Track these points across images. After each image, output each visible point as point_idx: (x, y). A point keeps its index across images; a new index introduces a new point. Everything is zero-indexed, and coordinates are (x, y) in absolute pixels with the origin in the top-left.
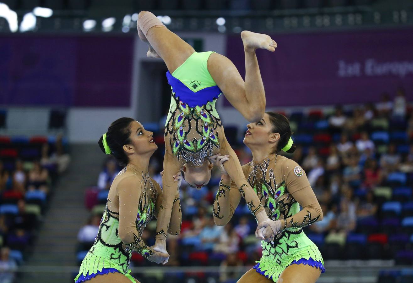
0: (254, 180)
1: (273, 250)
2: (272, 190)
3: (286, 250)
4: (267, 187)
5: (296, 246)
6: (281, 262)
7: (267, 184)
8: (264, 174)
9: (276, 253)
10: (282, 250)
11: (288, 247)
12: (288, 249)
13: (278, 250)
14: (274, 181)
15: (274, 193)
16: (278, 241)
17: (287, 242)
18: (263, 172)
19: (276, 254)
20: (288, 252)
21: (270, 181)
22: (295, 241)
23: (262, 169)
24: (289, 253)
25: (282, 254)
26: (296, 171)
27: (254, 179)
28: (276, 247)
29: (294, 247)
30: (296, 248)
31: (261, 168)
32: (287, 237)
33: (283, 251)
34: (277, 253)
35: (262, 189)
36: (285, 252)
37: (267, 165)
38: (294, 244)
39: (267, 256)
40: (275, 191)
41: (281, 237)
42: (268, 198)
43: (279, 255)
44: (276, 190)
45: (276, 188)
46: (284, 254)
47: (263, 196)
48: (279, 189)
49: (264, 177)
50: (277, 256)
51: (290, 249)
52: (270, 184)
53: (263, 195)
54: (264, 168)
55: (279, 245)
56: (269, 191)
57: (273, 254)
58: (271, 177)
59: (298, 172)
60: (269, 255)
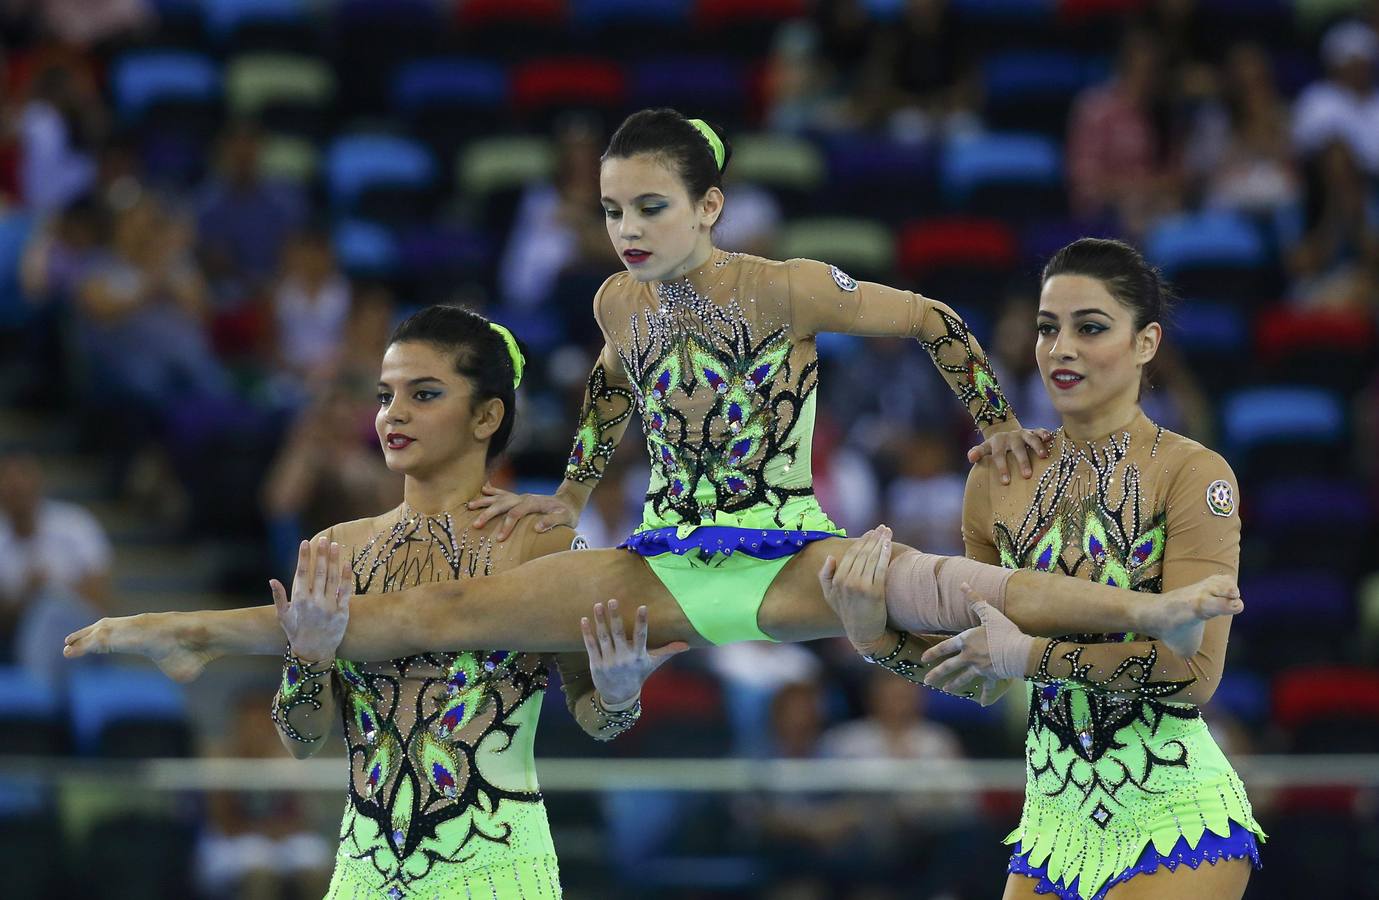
0: (1058, 501)
1: (1083, 772)
2: (1124, 535)
3: (1137, 774)
4: (1105, 524)
5: (1182, 761)
6: (1110, 816)
7: (1109, 513)
8: (1101, 482)
9: (1097, 780)
10: (1125, 769)
11: (1152, 760)
12: (1149, 769)
13: (1108, 769)
14: (1137, 505)
15: (1128, 547)
16: (1112, 736)
17: (1149, 743)
18: (1101, 476)
19: (1093, 786)
20: (1145, 780)
21: (1122, 506)
22: (1179, 743)
23: (1098, 467)
24: (1149, 785)
25: (1121, 785)
26: (1214, 491)
27: (1057, 497)
28: (1099, 757)
29: (1172, 763)
30: (1179, 769)
31: (1095, 462)
32: (1147, 724)
33: (1127, 775)
34: (1100, 781)
35: (1082, 533)
36: (1132, 781)
37: (1119, 456)
38: (1174, 753)
39: (1051, 795)
40: (1133, 541)
41: (1125, 722)
42: (1103, 563)
43: (1106, 791)
44: (1136, 537)
45: (1136, 531)
46: (1128, 785)
47: (1084, 557)
48: (1148, 536)
49: (1101, 492)
50: (1098, 793)
51: (1157, 769)
52: (1117, 516)
53: (1087, 550)
54: (1107, 462)
55: (1111, 752)
56: (1110, 539)
57: (1081, 787)
58: (1127, 491)
59: (1217, 500)
60: (1060, 792)
